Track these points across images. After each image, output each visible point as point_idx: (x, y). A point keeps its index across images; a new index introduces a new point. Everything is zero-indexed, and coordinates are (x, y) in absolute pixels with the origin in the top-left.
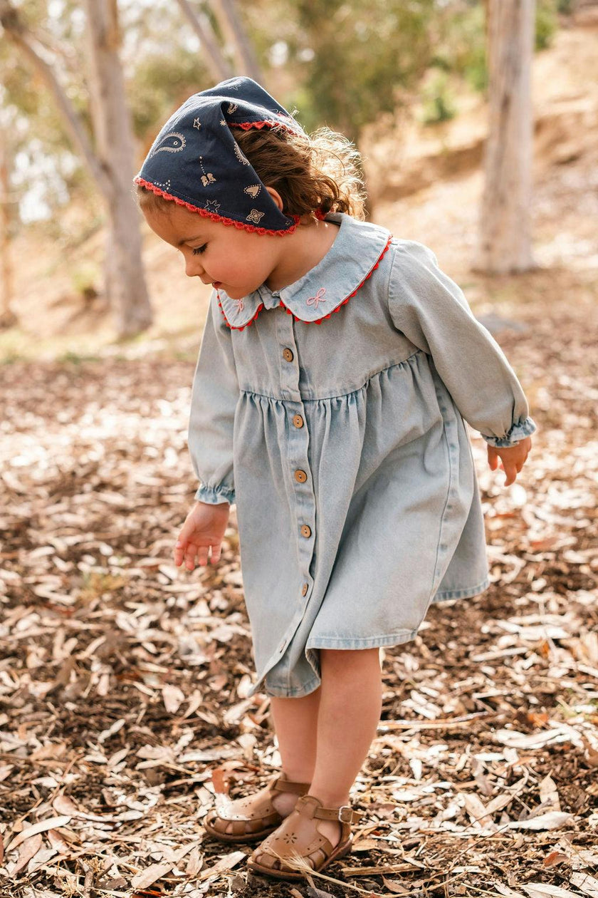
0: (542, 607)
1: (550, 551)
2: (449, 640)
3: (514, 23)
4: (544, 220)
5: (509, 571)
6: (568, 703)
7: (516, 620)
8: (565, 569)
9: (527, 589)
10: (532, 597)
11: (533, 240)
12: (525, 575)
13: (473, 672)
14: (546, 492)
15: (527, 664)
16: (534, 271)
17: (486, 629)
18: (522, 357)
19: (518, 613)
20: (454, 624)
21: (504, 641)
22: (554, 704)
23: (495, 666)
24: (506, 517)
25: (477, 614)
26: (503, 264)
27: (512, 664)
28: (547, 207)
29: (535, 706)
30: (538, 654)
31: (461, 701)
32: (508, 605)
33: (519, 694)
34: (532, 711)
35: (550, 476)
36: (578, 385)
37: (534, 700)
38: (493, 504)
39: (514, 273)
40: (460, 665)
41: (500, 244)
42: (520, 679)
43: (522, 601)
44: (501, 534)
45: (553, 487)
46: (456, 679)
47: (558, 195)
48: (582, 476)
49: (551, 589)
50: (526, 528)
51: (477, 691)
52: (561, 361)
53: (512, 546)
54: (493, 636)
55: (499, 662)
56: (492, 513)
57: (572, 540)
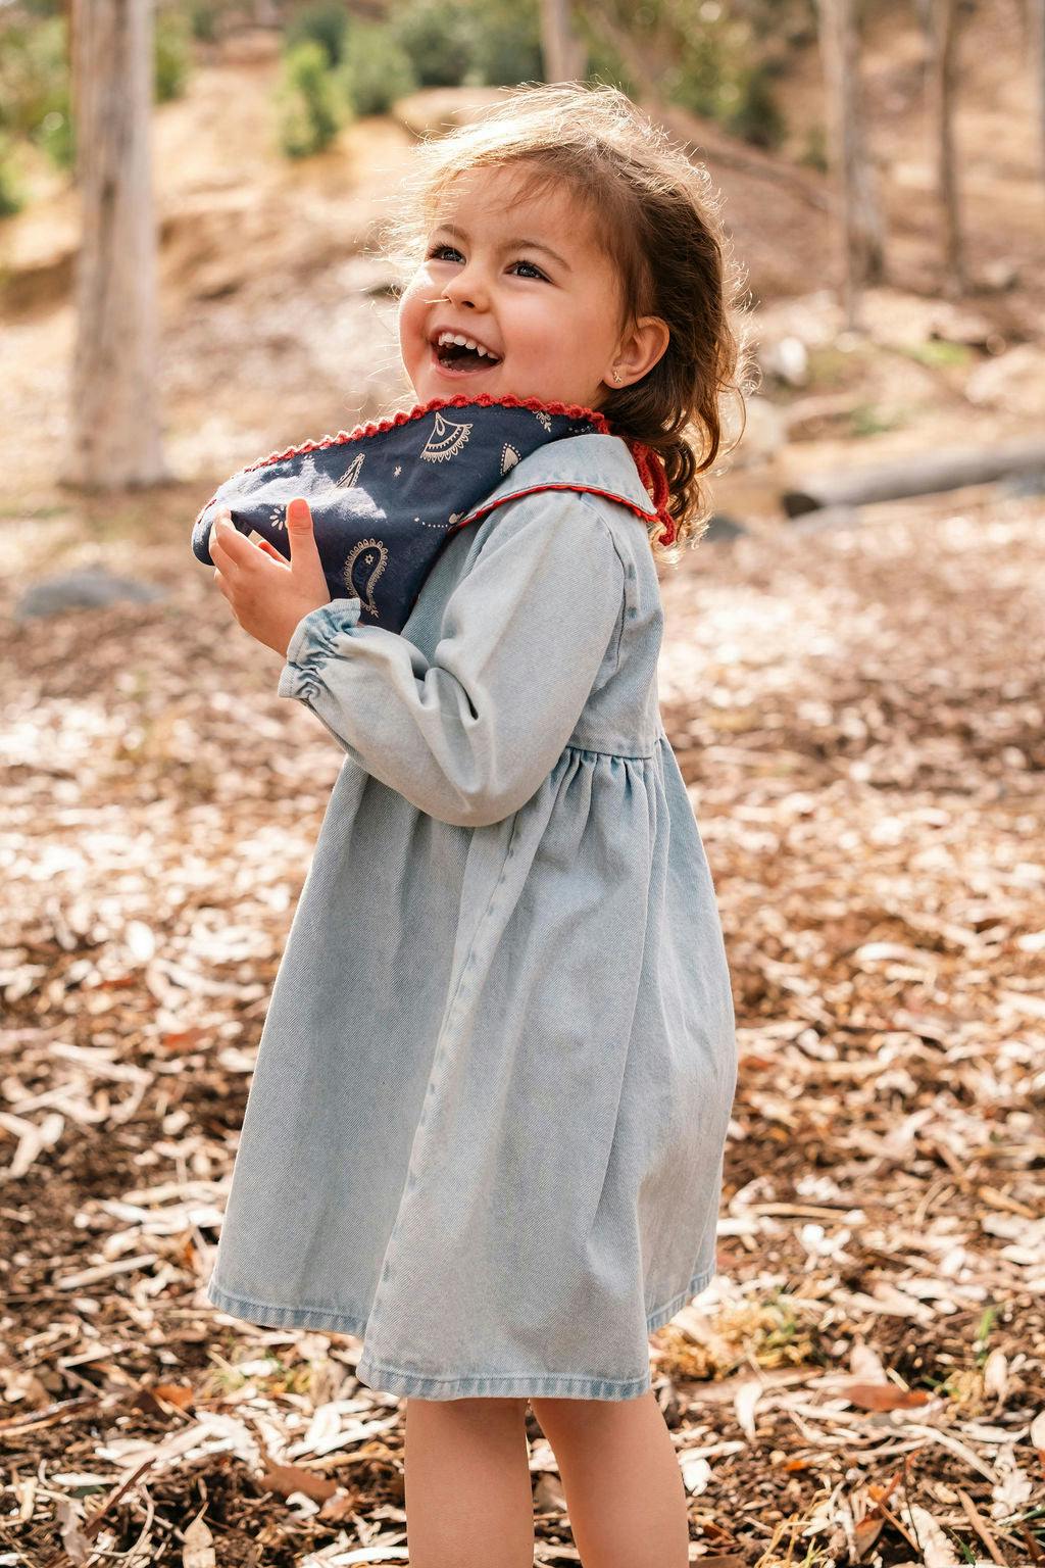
0: (181, 1168)
1: (195, 1052)
2: (16, 1251)
3: (117, 55)
4: (182, 395)
5: (124, 1097)
6: (228, 1358)
7: (137, 1196)
8: (223, 1089)
9: (156, 1134)
10: (166, 1148)
11: (164, 431)
12: (152, 1106)
13: (60, 1312)
14: (188, 934)
15: (155, 1285)
16: (168, 485)
17: (82, 1220)
18: (147, 656)
19: (140, 1183)
20: (25, 1216)
21: (116, 1243)
22: (205, 1362)
23: (98, 1296)
24: (119, 986)
25: (67, 1191)
26: (115, 473)
27: (129, 1287)
28: (186, 372)
29: (172, 1367)
30: (176, 1265)
31: (36, 1376)
32: (121, 1168)
33: (141, 1348)
34: (166, 1378)
35: (196, 900)
36: (242, 709)
37: (168, 1358)
38: (95, 962)
39: (134, 488)
40: (36, 1298)
41: (108, 439)
42: (143, 1316)
43: (148, 1158)
44: (110, 1022)
45: (200, 919)
46: (28, 1330)
47: (205, 352)
48: (249, 897)
49: (198, 1129)
50: (155, 1005)
51: (66, 1352)
52: (215, 664)
53: (128, 1044)
54: (96, 1233)
55: (105, 1288)
56: (94, 979)
57: (232, 1028)
